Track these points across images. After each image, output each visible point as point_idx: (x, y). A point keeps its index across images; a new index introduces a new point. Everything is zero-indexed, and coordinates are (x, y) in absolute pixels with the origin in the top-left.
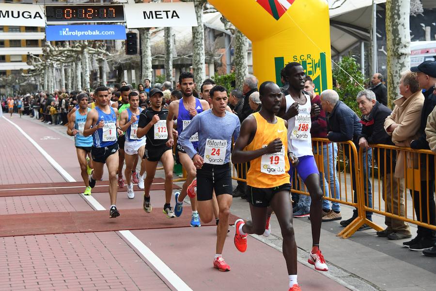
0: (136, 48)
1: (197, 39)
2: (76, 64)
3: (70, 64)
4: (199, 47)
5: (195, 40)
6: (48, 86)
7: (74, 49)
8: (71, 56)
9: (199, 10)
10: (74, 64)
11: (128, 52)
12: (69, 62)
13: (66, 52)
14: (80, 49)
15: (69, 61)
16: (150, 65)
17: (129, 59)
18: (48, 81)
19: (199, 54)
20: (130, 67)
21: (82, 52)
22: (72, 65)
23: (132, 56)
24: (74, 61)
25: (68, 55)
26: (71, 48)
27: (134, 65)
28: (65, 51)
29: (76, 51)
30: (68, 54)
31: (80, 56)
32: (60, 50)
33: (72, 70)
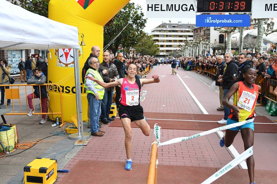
0: (223, 41)
1: (260, 35)
2: (197, 48)
3: (194, 47)
4: (261, 38)
5: (259, 35)
8: (195, 45)
9: (262, 21)
10: (196, 47)
11: (220, 42)
13: (193, 43)
14: (198, 42)
16: (230, 47)
17: (219, 46)
18: (185, 54)
19: (260, 42)
20: (219, 49)
21: (199, 43)
23: (221, 44)
26: (195, 41)
27: (221, 48)
31: (199, 45)
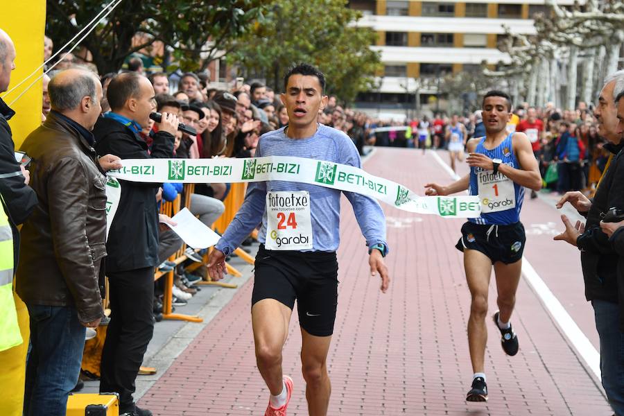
2: (609, 52)
3: (593, 51)
6: (536, 98)
7: (610, 16)
8: (600, 33)
10: (603, 50)
12: (592, 47)
13: (588, 23)
15: (590, 44)
18: (537, 90)
22: (597, 53)
24: (604, 44)
25: (592, 30)
26: (601, 14)
28: (586, 19)
29: (613, 21)
30: (594, 27)
32: (578, 18)
33: (596, 65)
